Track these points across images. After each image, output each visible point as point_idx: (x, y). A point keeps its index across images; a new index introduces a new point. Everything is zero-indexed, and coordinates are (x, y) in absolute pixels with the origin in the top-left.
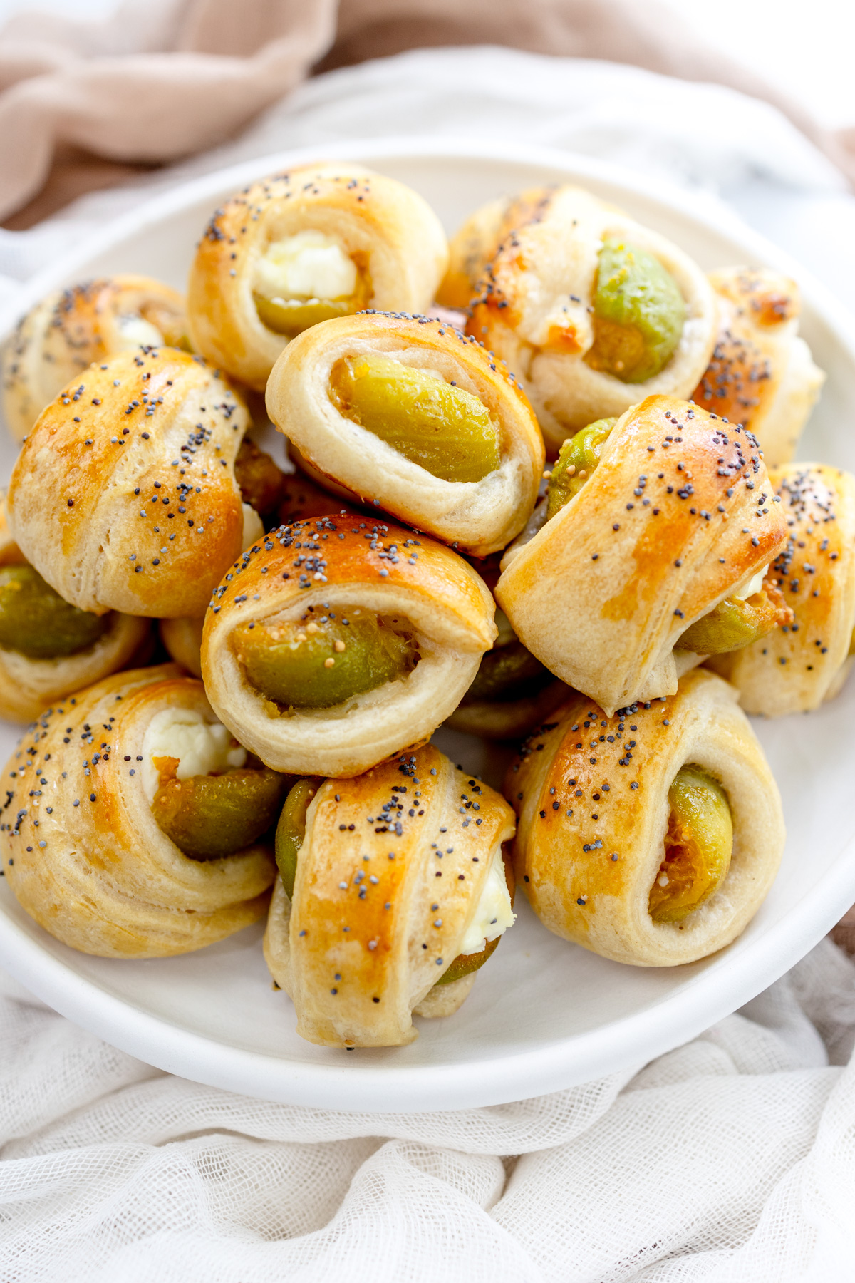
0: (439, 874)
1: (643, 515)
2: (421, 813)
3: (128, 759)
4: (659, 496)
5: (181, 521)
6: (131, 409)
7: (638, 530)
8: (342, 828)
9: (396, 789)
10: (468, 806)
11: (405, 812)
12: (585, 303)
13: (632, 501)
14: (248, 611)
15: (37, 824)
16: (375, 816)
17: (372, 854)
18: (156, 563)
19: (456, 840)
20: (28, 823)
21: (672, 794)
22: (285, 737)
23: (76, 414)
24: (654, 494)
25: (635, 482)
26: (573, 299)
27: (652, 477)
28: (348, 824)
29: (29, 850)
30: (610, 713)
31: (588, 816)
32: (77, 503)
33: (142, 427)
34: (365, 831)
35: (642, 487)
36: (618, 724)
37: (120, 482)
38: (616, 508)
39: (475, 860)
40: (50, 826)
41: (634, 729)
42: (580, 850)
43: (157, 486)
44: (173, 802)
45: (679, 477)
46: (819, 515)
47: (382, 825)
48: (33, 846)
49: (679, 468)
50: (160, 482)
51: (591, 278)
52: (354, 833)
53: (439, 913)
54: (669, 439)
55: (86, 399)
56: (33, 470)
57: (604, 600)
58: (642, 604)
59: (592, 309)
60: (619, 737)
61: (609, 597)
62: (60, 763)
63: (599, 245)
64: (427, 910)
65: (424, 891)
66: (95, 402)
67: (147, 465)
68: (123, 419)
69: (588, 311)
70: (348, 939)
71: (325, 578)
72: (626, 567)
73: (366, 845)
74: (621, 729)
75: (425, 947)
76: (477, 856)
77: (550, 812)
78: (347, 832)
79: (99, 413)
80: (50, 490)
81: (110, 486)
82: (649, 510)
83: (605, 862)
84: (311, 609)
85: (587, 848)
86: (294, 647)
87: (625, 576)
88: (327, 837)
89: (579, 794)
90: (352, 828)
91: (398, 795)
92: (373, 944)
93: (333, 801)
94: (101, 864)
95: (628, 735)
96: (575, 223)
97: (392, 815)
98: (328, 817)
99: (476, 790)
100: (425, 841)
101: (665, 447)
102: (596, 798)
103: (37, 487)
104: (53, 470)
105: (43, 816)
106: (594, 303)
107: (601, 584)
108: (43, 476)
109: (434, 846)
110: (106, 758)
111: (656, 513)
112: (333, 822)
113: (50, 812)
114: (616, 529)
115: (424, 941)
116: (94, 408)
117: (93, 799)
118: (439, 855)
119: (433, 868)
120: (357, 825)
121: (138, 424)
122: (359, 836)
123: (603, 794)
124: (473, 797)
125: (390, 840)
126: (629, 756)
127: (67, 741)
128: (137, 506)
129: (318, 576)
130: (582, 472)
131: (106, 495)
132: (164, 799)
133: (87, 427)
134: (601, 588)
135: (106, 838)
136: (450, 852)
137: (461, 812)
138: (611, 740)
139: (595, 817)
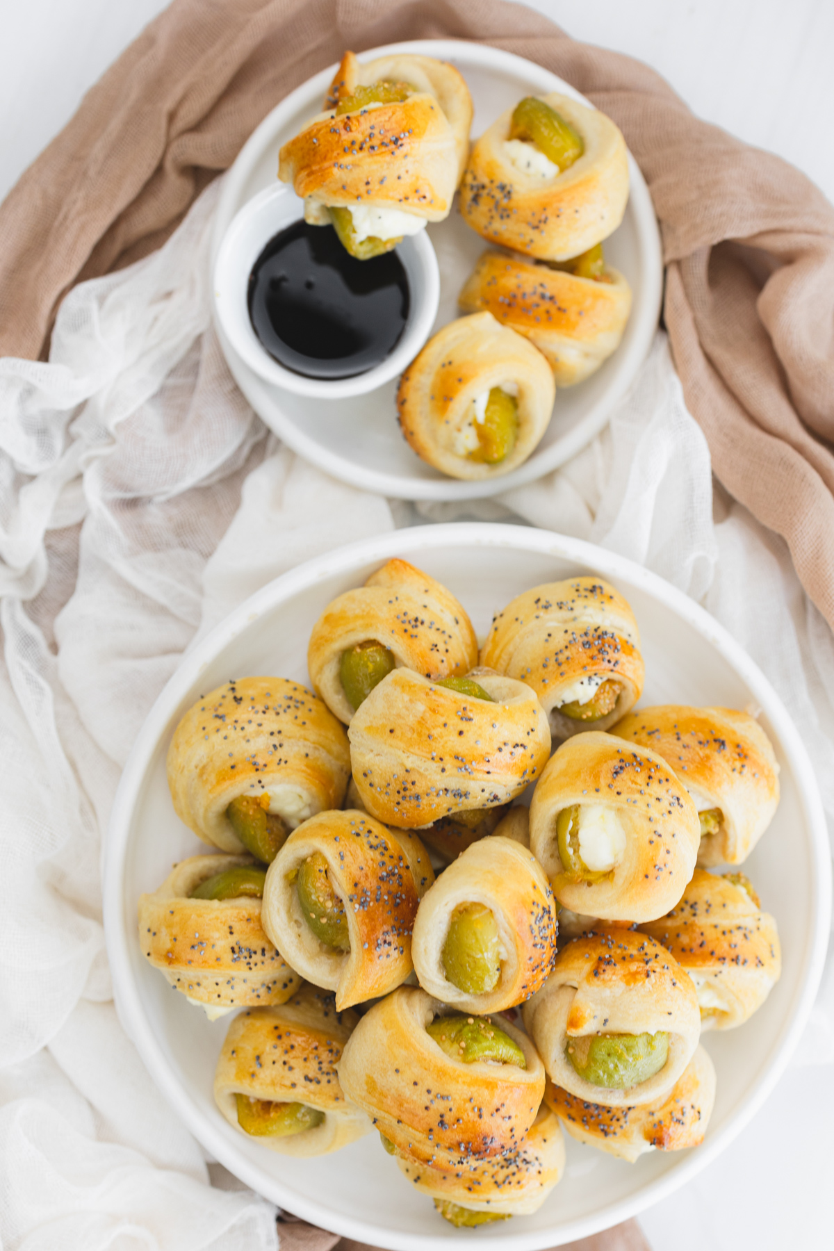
0: (217, 984)
1: (425, 1099)
2: (250, 969)
3: (260, 782)
4: (437, 1109)
5: (398, 798)
6: (458, 758)
7: (415, 1098)
8: (230, 927)
9: (263, 950)
10: (269, 988)
11: (248, 959)
12: (603, 1029)
13: (433, 1093)
14: (334, 864)
15: (218, 730)
16: (243, 944)
17: (218, 948)
18: (371, 785)
19: (241, 988)
20: (218, 722)
21: (297, 1105)
22: (272, 889)
23: (450, 723)
24: (439, 1106)
25: (445, 1093)
26: (606, 1021)
27: (451, 1104)
28: (234, 930)
29: (204, 728)
30: (335, 1066)
31: (274, 1058)
32: (393, 734)
33: (448, 767)
34: (232, 941)
35: (442, 1097)
36: (331, 1071)
37: (410, 759)
38: (429, 1082)
39: (232, 1001)
40: (217, 739)
41: (329, 1081)
42: (257, 1053)
43: (413, 783)
44: (244, 809)
45: (452, 1120)
46: (500, 1178)
47: (236, 949)
48: (206, 730)
49: (458, 1120)
50: (417, 783)
51: (623, 1032)
52: (229, 935)
53: (196, 987)
54: (480, 1110)
55: (463, 726)
56: (411, 701)
57: (375, 1076)
58: (375, 1100)
59: (600, 1034)
60: (323, 1073)
61: (376, 1080)
62: (258, 734)
63: (653, 1033)
64: (196, 980)
65: (206, 978)
66: (461, 733)
67: (426, 773)
68: (451, 756)
69: (598, 1032)
70: (171, 940)
71: (356, 911)
72: (393, 1091)
73: (222, 943)
74: (328, 1074)
75: (179, 980)
76: (235, 1002)
77: (276, 1033)
78: (228, 930)
79: (454, 737)
80: (399, 716)
81: (406, 755)
82: (428, 1104)
83: (251, 1070)
84: (341, 901)
85: (258, 1058)
86: (313, 897)
87: (388, 1090)
88: (224, 920)
89: (286, 1052)
90: (231, 933)
91: (259, 952)
92: (170, 955)
93: (247, 916)
94: (201, 775)
95: (324, 1079)
96: (670, 1014)
97: (246, 954)
98: (236, 917)
99: (285, 986)
100: (234, 973)
101: (473, 1109)
102: (285, 1063)
103: (401, 706)
104: (411, 716)
105: (223, 733)
106: (605, 1035)
107: (383, 1075)
108: (407, 709)
109: (233, 979)
110: (257, 770)
111: (427, 1108)
112: (234, 921)
113: (225, 738)
114: (415, 1084)
115: (181, 979)
116: (456, 733)
117: (233, 767)
118: (229, 982)
119: (220, 980)
120: (235, 935)
121: (449, 764)
122: (227, 938)
123: (286, 1067)
124: (279, 985)
125: (230, 955)
126: (311, 1081)
127: (272, 734)
128: (400, 772)
129: (357, 906)
130: (461, 1052)
131: (400, 753)
132: (245, 803)
133: (441, 733)
134: (381, 1075)
135: (213, 778)
136: (232, 987)
137: (263, 984)
138: (320, 1069)
139: (274, 1063)
